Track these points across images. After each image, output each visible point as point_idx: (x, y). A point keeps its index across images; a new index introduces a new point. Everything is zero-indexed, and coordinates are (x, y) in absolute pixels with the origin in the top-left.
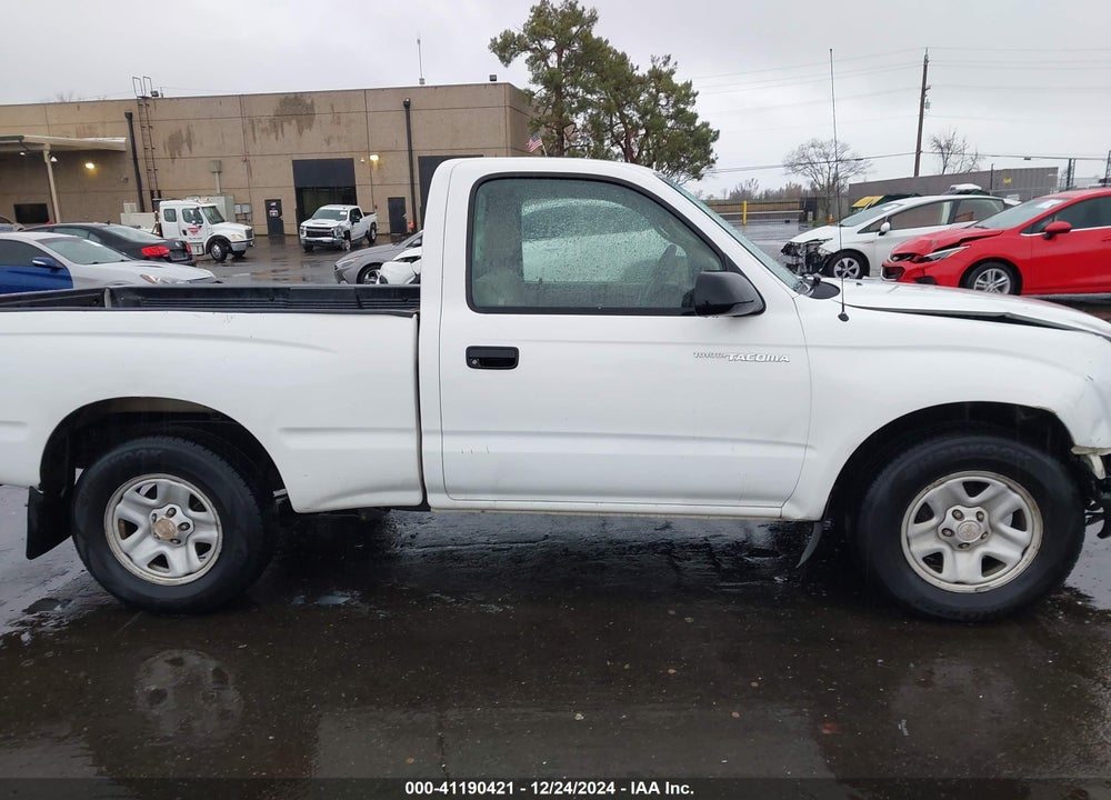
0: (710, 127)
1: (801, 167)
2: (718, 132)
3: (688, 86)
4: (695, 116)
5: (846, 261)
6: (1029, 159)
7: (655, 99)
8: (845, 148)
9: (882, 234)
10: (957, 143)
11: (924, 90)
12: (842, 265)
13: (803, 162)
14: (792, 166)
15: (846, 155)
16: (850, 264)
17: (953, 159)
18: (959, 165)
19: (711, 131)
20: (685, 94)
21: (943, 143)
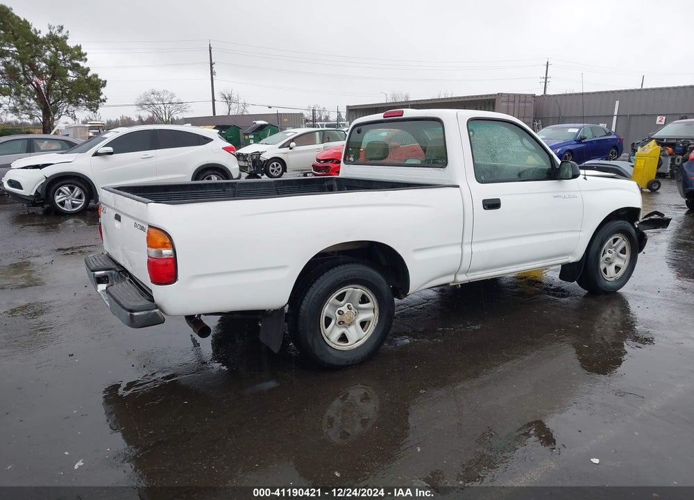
0: (99, 77)
1: (146, 107)
2: (106, 81)
3: (78, 48)
4: (88, 70)
5: (275, 164)
6: (270, 107)
7: (56, 55)
8: (173, 96)
9: (291, 148)
10: (234, 96)
11: (211, 64)
12: (273, 166)
13: (147, 103)
14: (141, 105)
15: (174, 100)
16: (277, 165)
17: (233, 105)
18: (237, 110)
19: (100, 80)
20: (78, 54)
21: (227, 96)
